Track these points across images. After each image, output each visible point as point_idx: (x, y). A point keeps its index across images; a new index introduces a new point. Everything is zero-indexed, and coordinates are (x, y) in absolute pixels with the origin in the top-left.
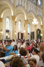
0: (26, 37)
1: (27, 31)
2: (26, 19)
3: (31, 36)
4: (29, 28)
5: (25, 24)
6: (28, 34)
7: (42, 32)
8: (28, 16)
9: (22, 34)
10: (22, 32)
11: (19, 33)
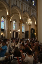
0: (21, 36)
1: (21, 30)
3: (25, 35)
4: (23, 27)
5: (19, 24)
6: (23, 33)
7: (36, 31)
10: (17, 32)
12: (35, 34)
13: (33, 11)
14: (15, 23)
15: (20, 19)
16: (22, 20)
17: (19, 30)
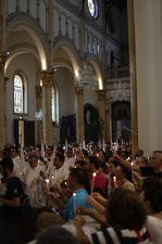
8: (51, 54)
11: (16, 123)
13: (91, 39)
14: (21, 85)
15: (44, 67)
16: (53, 73)
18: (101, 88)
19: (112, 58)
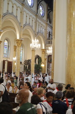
2: (18, 38)
3: (24, 66)
6: (21, 63)
7: (43, 60)
8: (22, 32)
9: (10, 64)
10: (10, 60)
11: (4, 62)
12: (43, 65)
13: (40, 26)
14: (7, 45)
17: (15, 59)
18: (43, 48)
19: (49, 35)
